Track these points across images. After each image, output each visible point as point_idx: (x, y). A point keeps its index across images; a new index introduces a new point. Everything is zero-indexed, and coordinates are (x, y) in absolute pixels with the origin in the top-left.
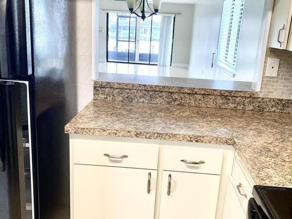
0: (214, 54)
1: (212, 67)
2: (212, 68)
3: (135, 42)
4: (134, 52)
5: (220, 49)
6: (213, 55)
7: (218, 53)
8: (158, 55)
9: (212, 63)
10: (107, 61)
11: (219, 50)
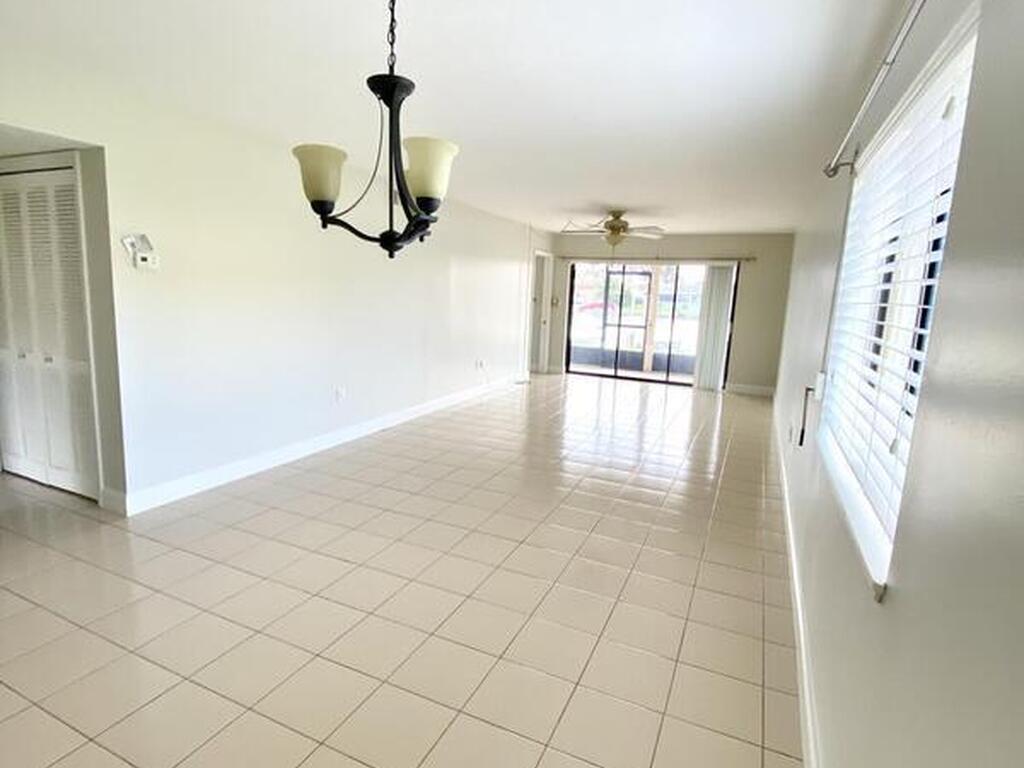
0: (810, 393)
1: (801, 444)
2: (801, 448)
3: (645, 327)
4: (640, 350)
5: (832, 377)
6: (807, 395)
7: (827, 391)
8: (694, 359)
9: (801, 428)
10: (568, 371)
11: (829, 377)
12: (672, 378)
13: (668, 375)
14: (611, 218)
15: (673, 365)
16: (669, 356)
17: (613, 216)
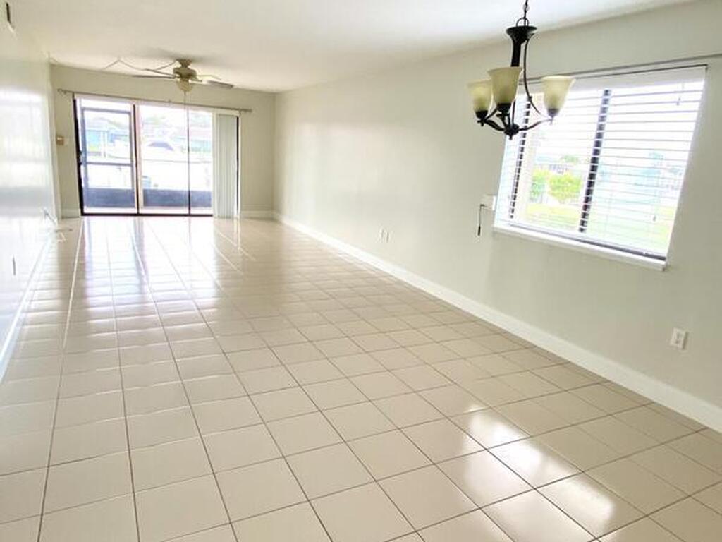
2: (478, 237)
8: (211, 193)
10: (82, 214)
12: (193, 211)
13: (189, 209)
14: (178, 65)
15: (194, 199)
16: (189, 192)
17: (181, 63)
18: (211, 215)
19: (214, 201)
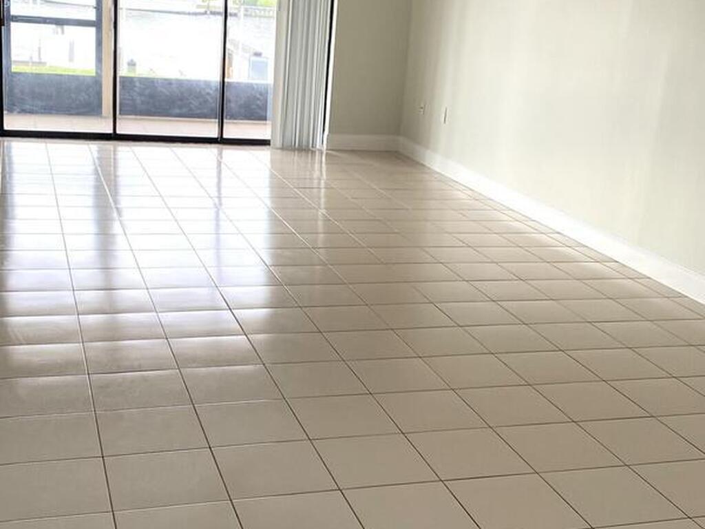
13: (222, 126)
18: (264, 143)
19: (275, 108)
